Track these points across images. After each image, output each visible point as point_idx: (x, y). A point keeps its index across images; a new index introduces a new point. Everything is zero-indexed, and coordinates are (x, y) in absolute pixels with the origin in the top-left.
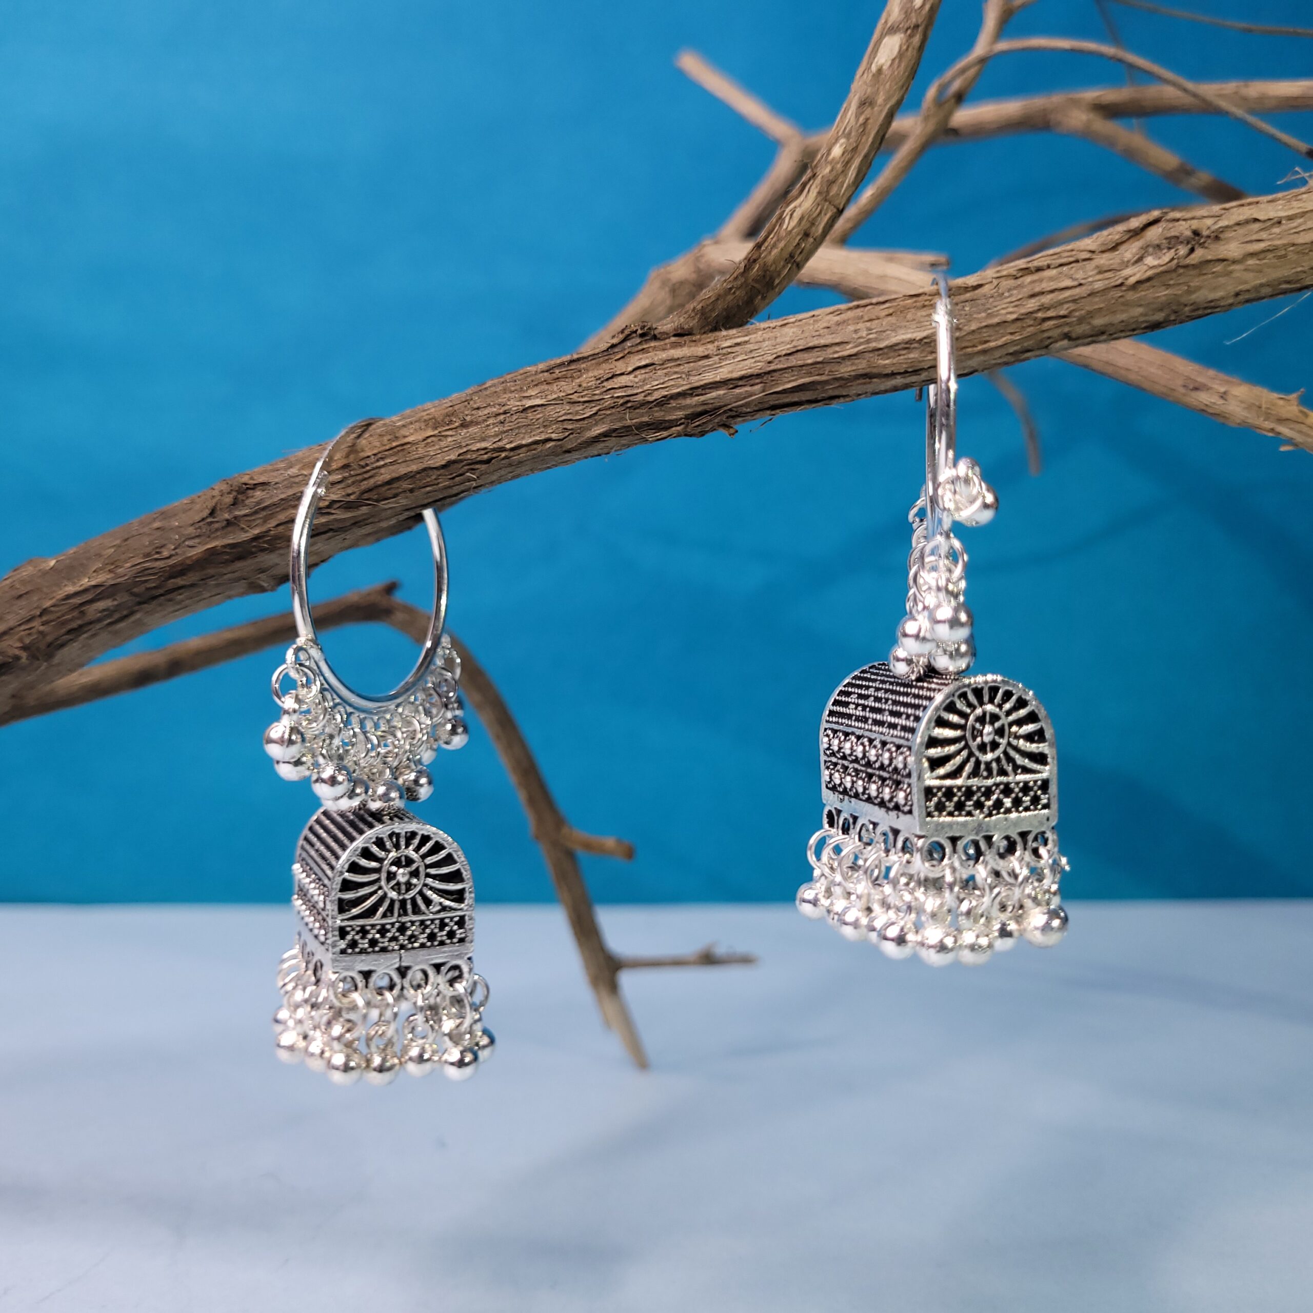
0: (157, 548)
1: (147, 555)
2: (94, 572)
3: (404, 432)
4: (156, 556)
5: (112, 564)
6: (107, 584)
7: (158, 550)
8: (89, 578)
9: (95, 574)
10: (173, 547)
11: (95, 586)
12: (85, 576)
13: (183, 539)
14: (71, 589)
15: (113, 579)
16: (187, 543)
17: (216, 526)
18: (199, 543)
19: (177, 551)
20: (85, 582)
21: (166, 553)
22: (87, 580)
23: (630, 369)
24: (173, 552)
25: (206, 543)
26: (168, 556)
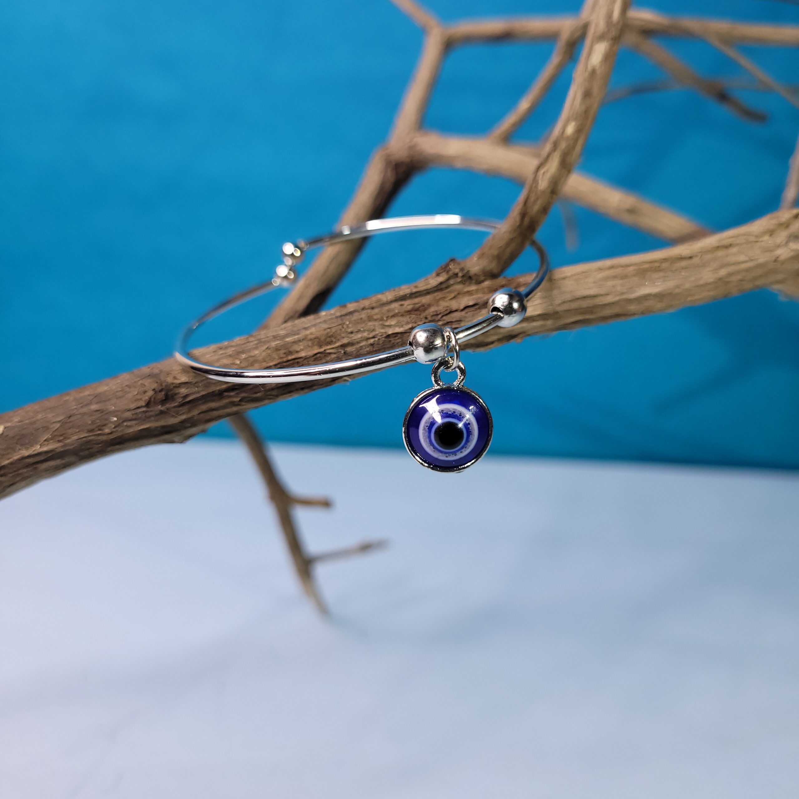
0: (99, 426)
1: (92, 431)
2: (45, 440)
3: (296, 347)
4: (99, 432)
5: (61, 436)
6: (58, 450)
7: (100, 428)
8: (41, 445)
9: (46, 443)
10: (113, 426)
11: (46, 452)
12: (36, 443)
13: (121, 421)
14: (26, 453)
15: (62, 447)
16: (125, 424)
17: (150, 414)
18: (136, 424)
19: (117, 429)
20: (37, 448)
21: (107, 431)
22: (39, 447)
23: (462, 308)
24: (114, 430)
25: (142, 425)
26: (110, 432)
